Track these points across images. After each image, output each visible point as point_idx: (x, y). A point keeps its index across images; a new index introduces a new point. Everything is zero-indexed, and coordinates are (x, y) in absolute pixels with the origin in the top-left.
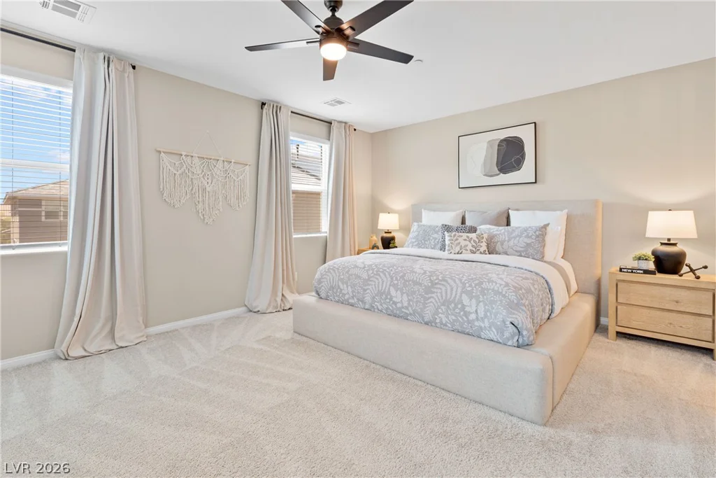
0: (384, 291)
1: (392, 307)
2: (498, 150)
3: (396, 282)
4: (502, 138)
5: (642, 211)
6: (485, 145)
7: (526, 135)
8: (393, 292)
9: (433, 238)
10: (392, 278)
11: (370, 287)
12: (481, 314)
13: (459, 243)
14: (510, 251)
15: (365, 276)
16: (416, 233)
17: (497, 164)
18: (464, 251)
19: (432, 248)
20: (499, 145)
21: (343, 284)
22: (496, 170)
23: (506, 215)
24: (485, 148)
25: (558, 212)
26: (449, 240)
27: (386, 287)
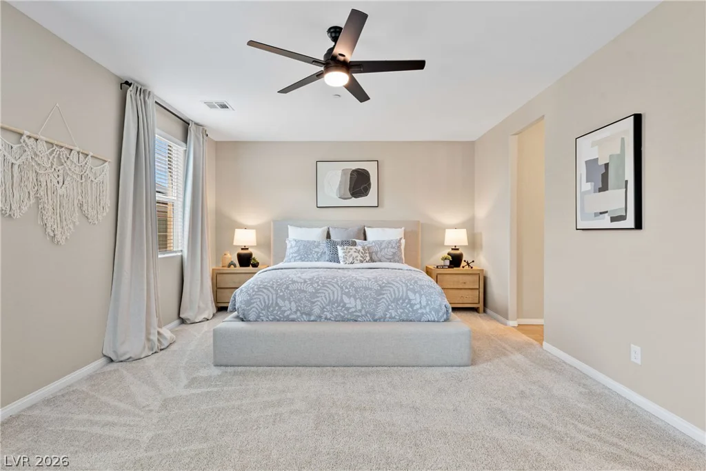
0: (337, 299)
1: (344, 313)
2: (351, 178)
3: (347, 290)
4: (354, 169)
5: (442, 229)
6: (340, 173)
7: (371, 169)
8: (346, 300)
9: (316, 252)
10: (342, 288)
11: (319, 299)
12: (424, 303)
13: (352, 255)
14: (383, 259)
15: (311, 289)
16: (296, 249)
17: (350, 189)
18: (356, 261)
19: (316, 261)
20: (351, 174)
21: (284, 300)
22: (351, 196)
23: (362, 231)
24: (340, 174)
25: (399, 229)
26: (344, 252)
27: (338, 296)
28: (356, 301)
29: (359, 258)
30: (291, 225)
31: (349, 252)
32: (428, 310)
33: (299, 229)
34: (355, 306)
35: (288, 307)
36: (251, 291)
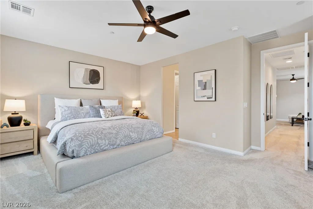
0: (128, 135)
1: (130, 141)
2: (90, 73)
3: (130, 130)
4: (91, 69)
6: (84, 70)
8: (131, 134)
9: (82, 113)
10: (128, 129)
11: (120, 136)
16: (69, 112)
17: (89, 79)
20: (90, 72)
21: (102, 140)
22: (89, 82)
23: (99, 101)
24: (84, 71)
25: (116, 100)
27: (128, 133)
28: (135, 134)
29: (111, 115)
30: (56, 97)
31: (106, 112)
32: (159, 133)
33: (63, 100)
34: (135, 136)
35: (104, 143)
36: (80, 138)
